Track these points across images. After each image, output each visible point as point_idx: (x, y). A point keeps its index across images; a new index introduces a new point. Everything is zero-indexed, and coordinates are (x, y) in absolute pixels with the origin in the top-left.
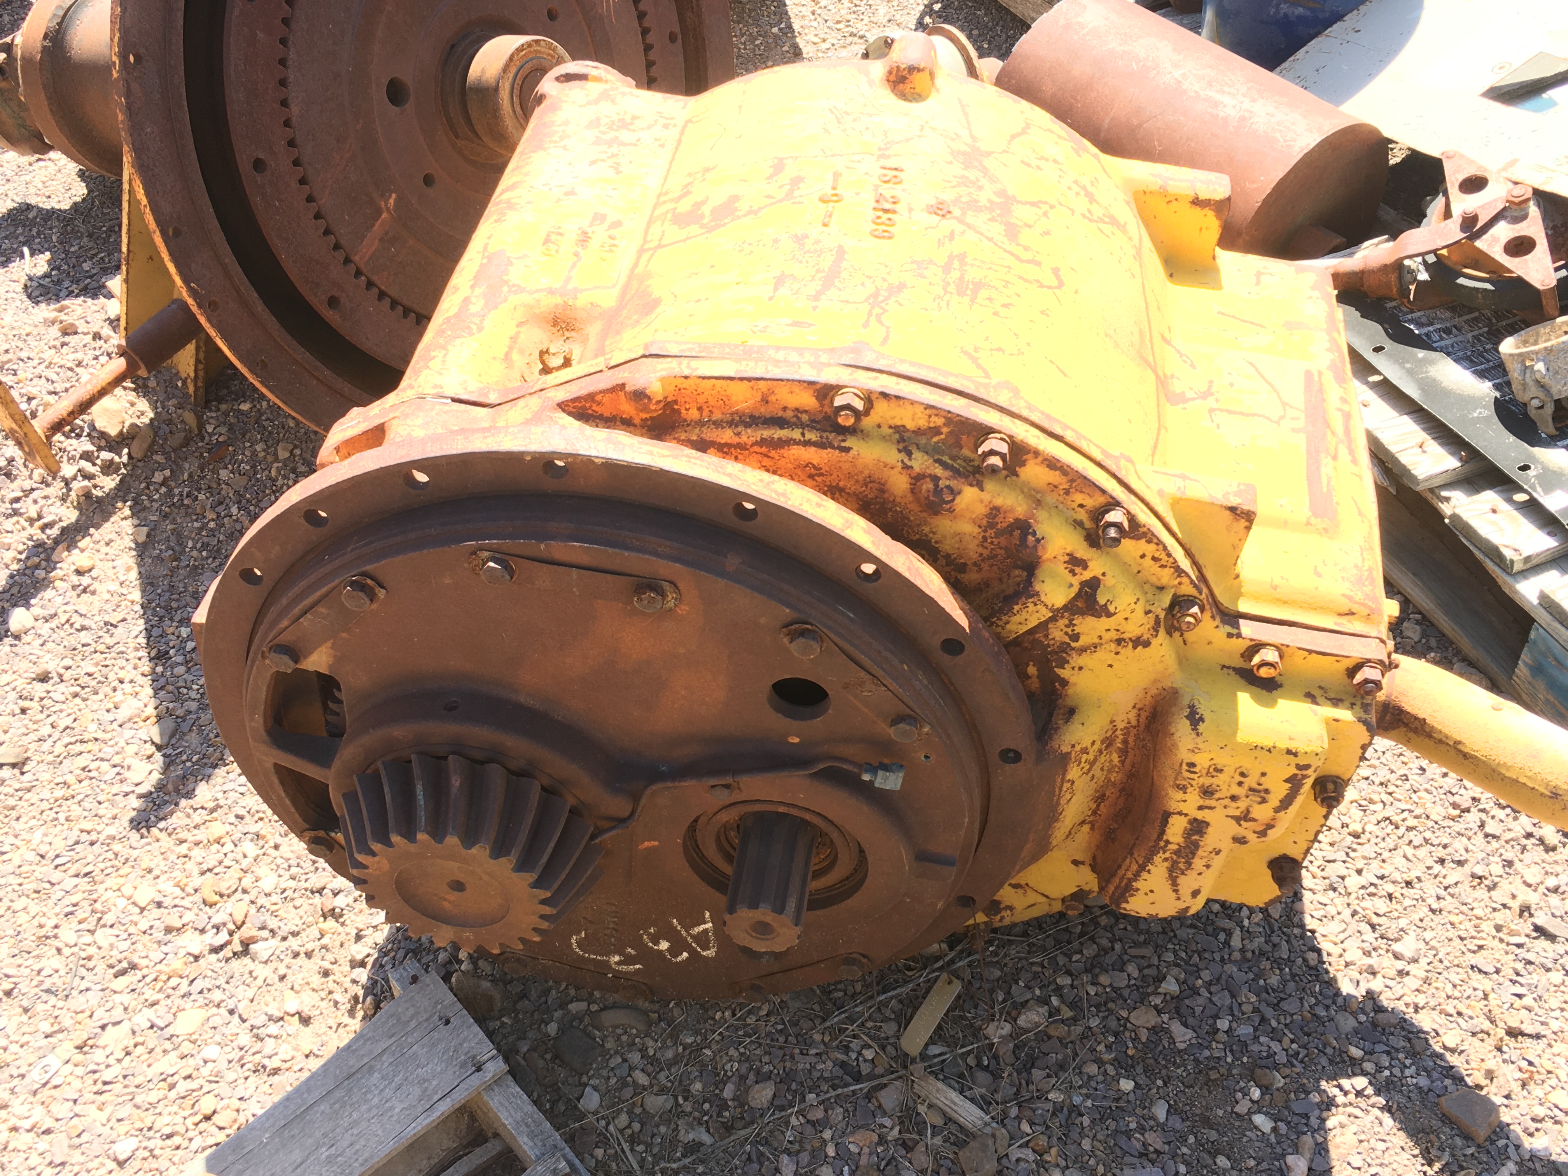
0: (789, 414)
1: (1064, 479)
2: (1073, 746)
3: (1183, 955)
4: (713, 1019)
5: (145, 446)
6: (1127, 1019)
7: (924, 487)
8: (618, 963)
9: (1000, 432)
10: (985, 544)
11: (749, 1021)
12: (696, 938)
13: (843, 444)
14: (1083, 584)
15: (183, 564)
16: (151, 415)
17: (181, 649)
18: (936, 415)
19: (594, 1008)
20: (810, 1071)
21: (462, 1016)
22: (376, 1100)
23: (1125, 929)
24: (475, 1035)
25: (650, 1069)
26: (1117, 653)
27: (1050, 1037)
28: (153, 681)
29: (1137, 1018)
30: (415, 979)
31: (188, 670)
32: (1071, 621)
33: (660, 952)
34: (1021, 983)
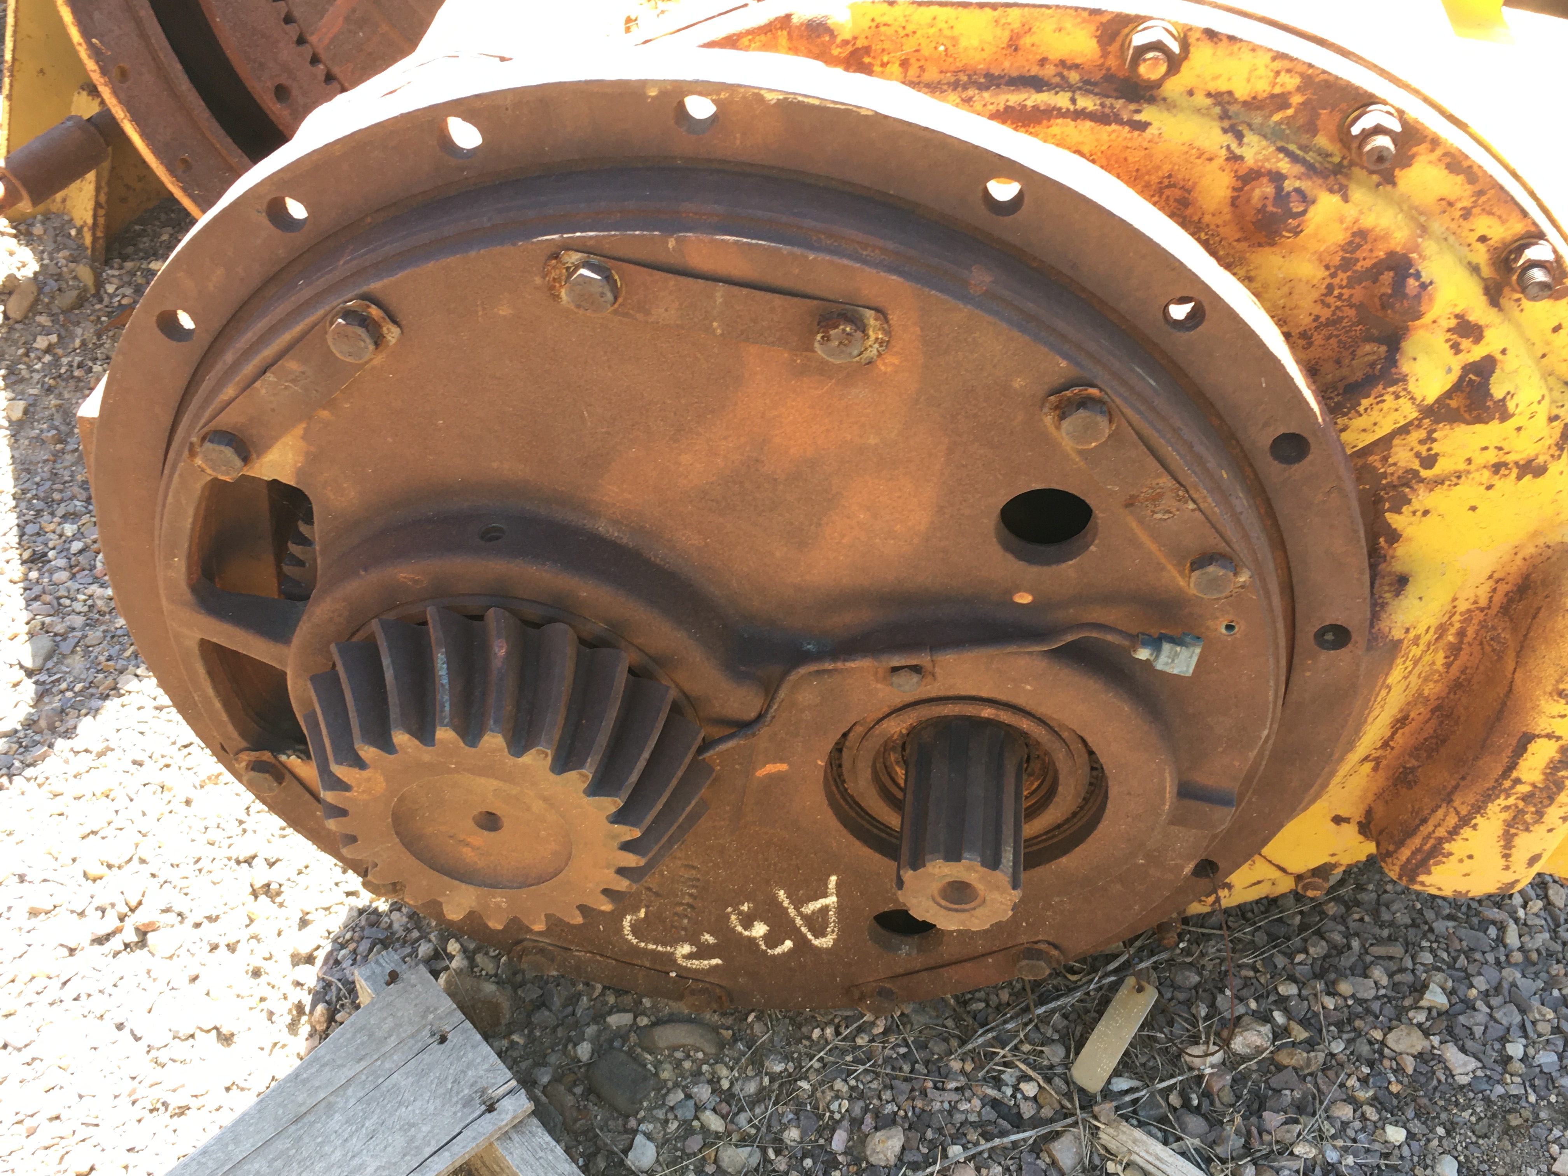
0: (1049, 71)
1: (1469, 189)
2: (1407, 631)
3: (1445, 956)
4: (809, 1038)
5: (26, 304)
6: (1383, 1043)
7: (1257, 193)
8: (685, 957)
9: (1385, 103)
10: (1330, 300)
11: (859, 1041)
12: (809, 920)
13: (1137, 117)
14: (1467, 369)
15: (70, 447)
16: (36, 267)
17: (64, 551)
18: (1289, 71)
19: (643, 1021)
20: (950, 1113)
21: (465, 1031)
22: (338, 1154)
23: (1361, 920)
24: (485, 1059)
25: (724, 1108)
26: (1489, 487)
27: (1280, 1068)
28: (25, 589)
29: (1397, 1042)
30: (393, 977)
31: (73, 577)
32: (1430, 432)
33: (752, 940)
34: (1228, 992)
